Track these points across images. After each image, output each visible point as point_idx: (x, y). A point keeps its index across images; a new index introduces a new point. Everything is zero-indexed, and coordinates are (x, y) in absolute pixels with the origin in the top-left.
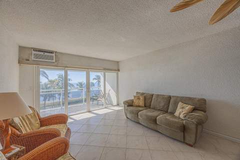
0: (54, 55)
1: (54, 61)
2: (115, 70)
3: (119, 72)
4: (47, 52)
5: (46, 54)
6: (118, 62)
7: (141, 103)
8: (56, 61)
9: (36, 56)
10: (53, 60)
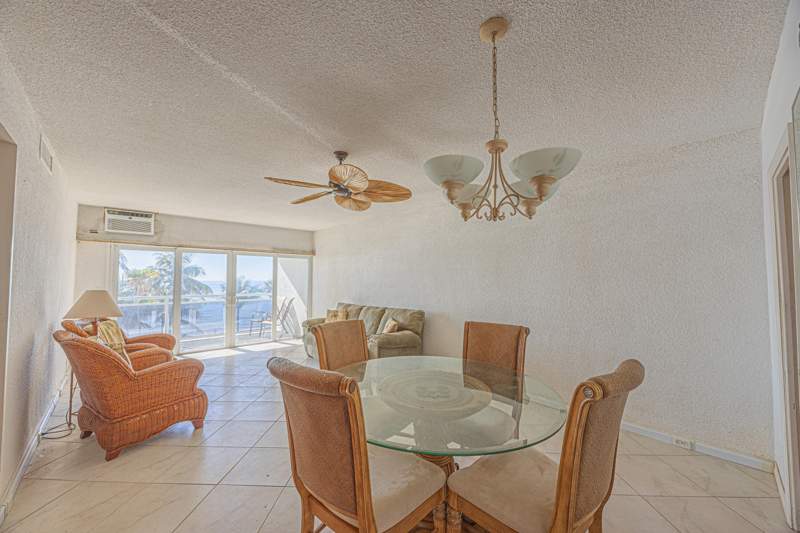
1: (152, 233)
2: (304, 252)
3: (315, 258)
4: (137, 215)
5: (134, 218)
6: (312, 233)
8: (155, 233)
9: (114, 224)
10: (149, 231)
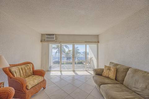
0: (54, 36)
1: (54, 39)
2: (95, 42)
3: (99, 44)
4: (51, 35)
5: (51, 36)
6: (98, 36)
7: (112, 75)
8: (56, 39)
9: (47, 38)
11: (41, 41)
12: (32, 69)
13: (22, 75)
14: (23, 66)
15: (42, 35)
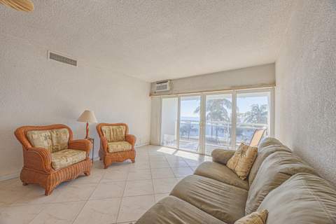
0: (168, 84)
1: (168, 89)
11: (150, 95)
12: (124, 133)
13: (112, 137)
14: (114, 127)
15: (152, 84)
